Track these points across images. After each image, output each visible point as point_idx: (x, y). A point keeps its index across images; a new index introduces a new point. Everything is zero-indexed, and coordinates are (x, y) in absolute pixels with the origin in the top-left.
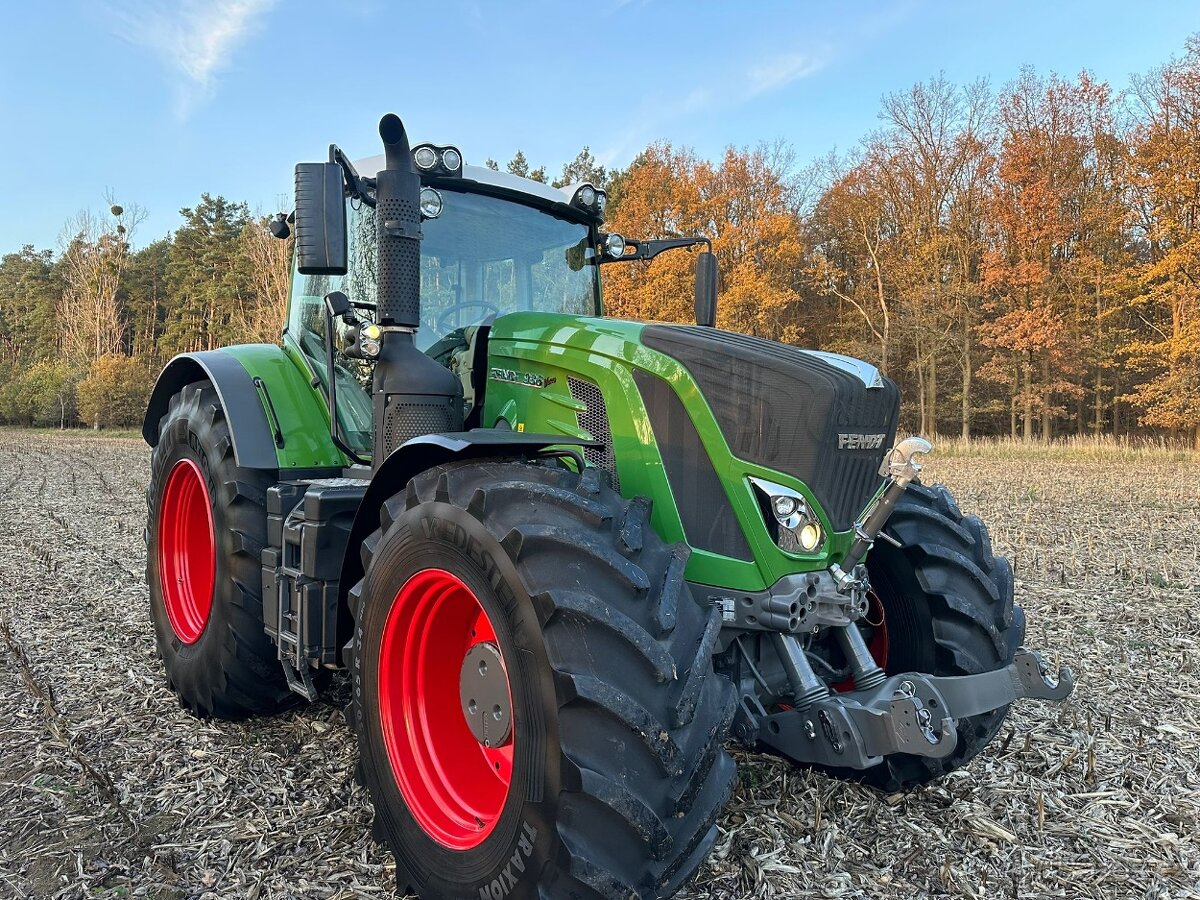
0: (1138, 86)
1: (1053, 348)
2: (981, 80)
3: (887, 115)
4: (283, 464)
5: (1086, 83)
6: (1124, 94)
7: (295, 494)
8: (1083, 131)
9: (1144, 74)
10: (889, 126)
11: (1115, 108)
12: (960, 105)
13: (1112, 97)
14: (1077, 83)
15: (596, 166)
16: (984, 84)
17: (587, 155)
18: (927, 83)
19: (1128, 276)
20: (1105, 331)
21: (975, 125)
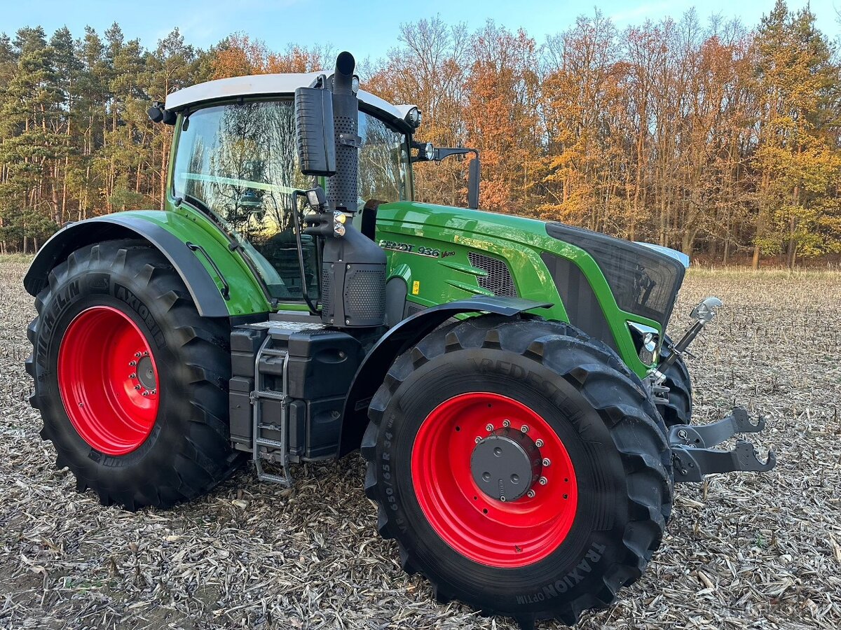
0: (551, 42)
1: (504, 206)
2: (462, 24)
3: (404, 38)
4: (231, 312)
5: (522, 36)
6: (543, 46)
7: (259, 336)
8: (519, 68)
9: (553, 35)
10: (404, 46)
11: (538, 55)
12: (448, 38)
13: (537, 47)
14: (516, 35)
15: (185, 44)
16: (464, 27)
17: (177, 34)
18: (429, 21)
19: (543, 162)
20: (528, 196)
21: (458, 54)
